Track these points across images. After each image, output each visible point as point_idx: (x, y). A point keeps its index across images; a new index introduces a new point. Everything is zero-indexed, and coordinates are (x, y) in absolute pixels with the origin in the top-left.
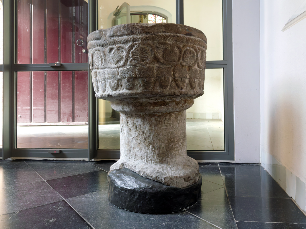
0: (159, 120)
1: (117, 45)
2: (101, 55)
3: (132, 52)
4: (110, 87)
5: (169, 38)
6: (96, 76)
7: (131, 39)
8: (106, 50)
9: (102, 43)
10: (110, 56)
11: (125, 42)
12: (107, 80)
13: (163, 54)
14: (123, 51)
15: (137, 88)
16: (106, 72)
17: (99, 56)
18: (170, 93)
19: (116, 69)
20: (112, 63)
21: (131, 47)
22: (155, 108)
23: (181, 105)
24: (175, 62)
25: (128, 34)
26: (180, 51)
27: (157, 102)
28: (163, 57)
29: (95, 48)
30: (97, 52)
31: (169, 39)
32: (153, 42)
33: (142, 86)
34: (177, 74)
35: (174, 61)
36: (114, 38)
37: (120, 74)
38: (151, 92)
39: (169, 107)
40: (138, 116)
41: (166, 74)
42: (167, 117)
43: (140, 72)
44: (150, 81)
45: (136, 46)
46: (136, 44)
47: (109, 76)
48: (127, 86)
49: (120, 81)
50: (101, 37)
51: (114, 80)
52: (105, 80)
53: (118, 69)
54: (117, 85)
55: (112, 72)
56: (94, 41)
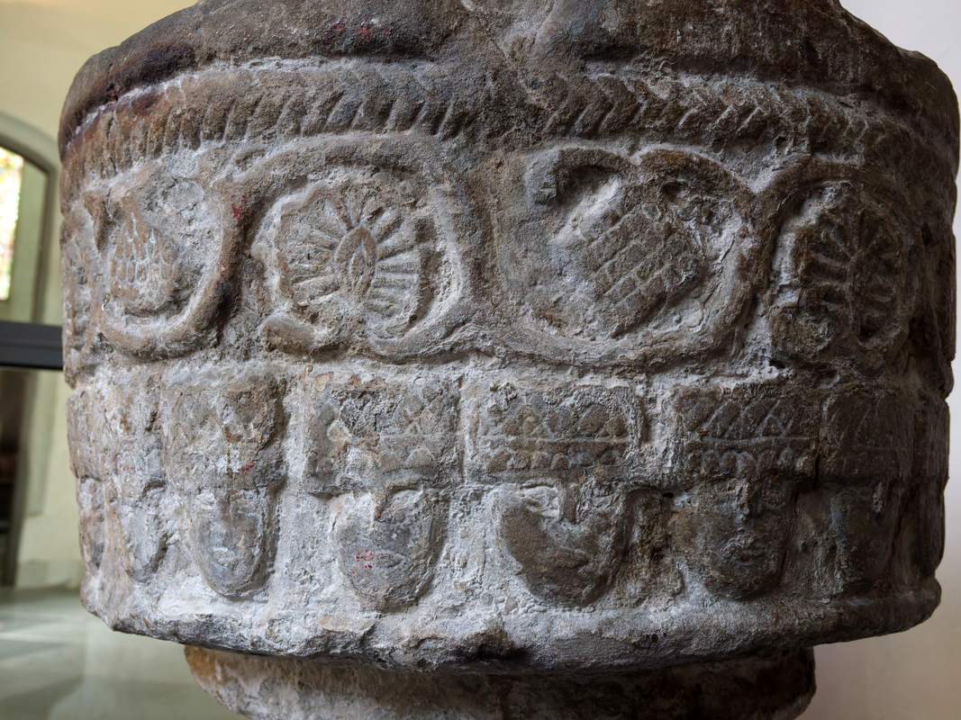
1: (647, 149)
2: (422, 213)
7: (797, 114)
11: (744, 135)
12: (470, 487)
14: (710, 216)
17: (387, 217)
20: (567, 315)
21: (794, 192)
29: (320, 131)
30: (350, 175)
36: (627, 73)
46: (834, 171)
47: (527, 448)
48: (743, 559)
49: (647, 506)
50: (446, 37)
51: (592, 494)
52: (445, 481)
53: (642, 377)
54: (613, 547)
55: (573, 406)
56: (318, 58)
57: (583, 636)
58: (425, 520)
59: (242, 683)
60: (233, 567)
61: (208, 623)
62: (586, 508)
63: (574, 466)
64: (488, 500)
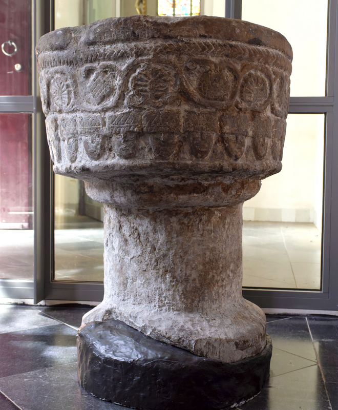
0: (186, 222)
1: (101, 63)
2: (67, 82)
3: (135, 78)
4: (87, 151)
5: (214, 49)
6: (57, 128)
7: (131, 50)
8: (79, 71)
9: (71, 58)
10: (88, 85)
11: (119, 57)
12: (80, 137)
13: (200, 85)
14: (114, 76)
15: (144, 156)
16: (78, 120)
17: (62, 84)
18: (211, 167)
19: (99, 114)
20: (91, 101)
21: (132, 68)
22: (179, 197)
23: (234, 192)
24: (224, 102)
25: (127, 40)
26: (235, 77)
27: (184, 185)
28: (199, 89)
29: (54, 66)
30: (58, 75)
31: (212, 51)
32: (179, 58)
33: (153, 150)
34: (228, 127)
35: (223, 100)
36: (96, 47)
37: (107, 125)
38: (173, 164)
39: (209, 197)
40: (143, 214)
41: (204, 127)
42: (204, 218)
43: (150, 123)
44: (171, 141)
45: (142, 65)
46: (142, 61)
47: (85, 129)
48: (123, 150)
49: (107, 140)
50: (67, 45)
51: (96, 138)
52: (76, 136)
53: (103, 113)
54: (100, 148)
55: (91, 120)
56: (52, 51)
58: (74, 144)
62: (95, 140)
63: (92, 132)
64: (82, 140)
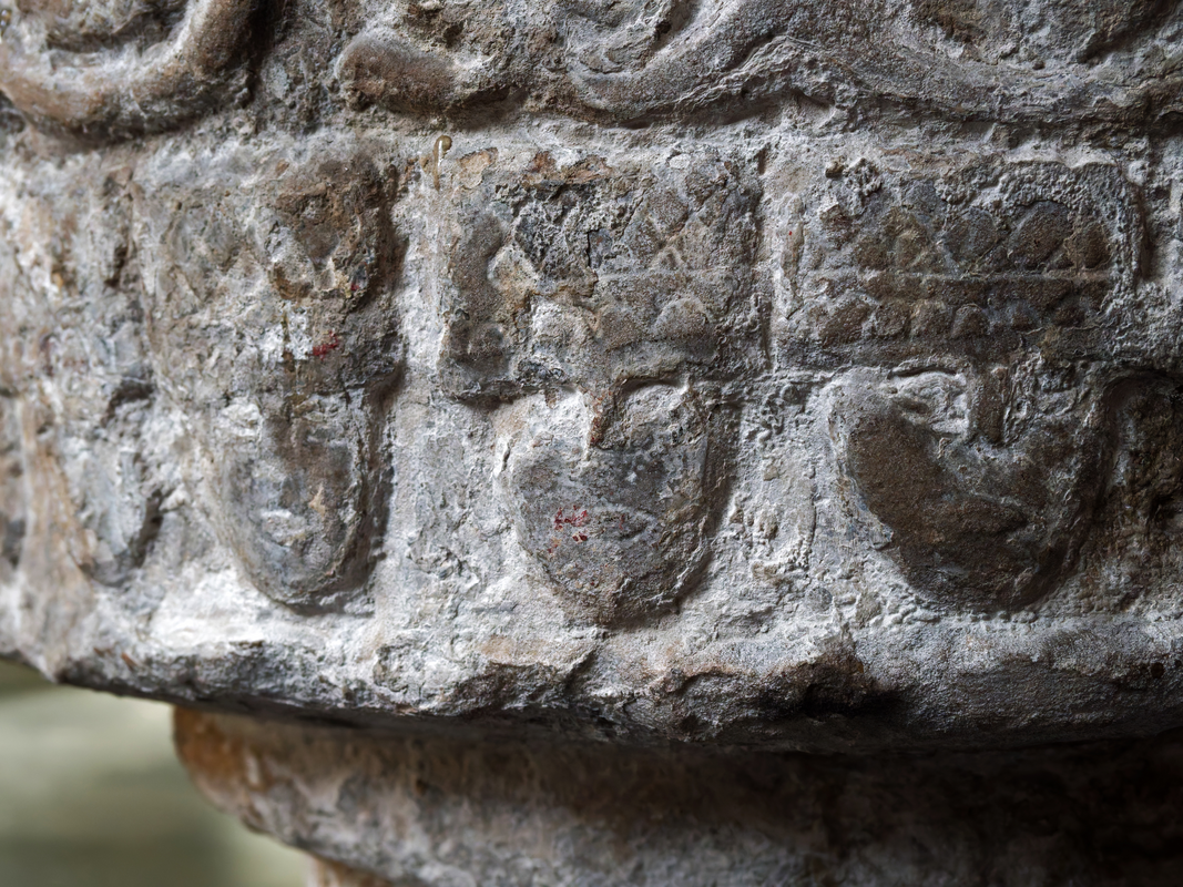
19: (1093, 155)
47: (902, 295)
51: (1036, 386)
52: (732, 366)
53: (1142, 144)
54: (1075, 494)
55: (998, 205)
57: (1014, 667)
59: (302, 787)
60: (303, 547)
61: (256, 659)
62: (1023, 414)
63: (999, 330)
64: (822, 403)
